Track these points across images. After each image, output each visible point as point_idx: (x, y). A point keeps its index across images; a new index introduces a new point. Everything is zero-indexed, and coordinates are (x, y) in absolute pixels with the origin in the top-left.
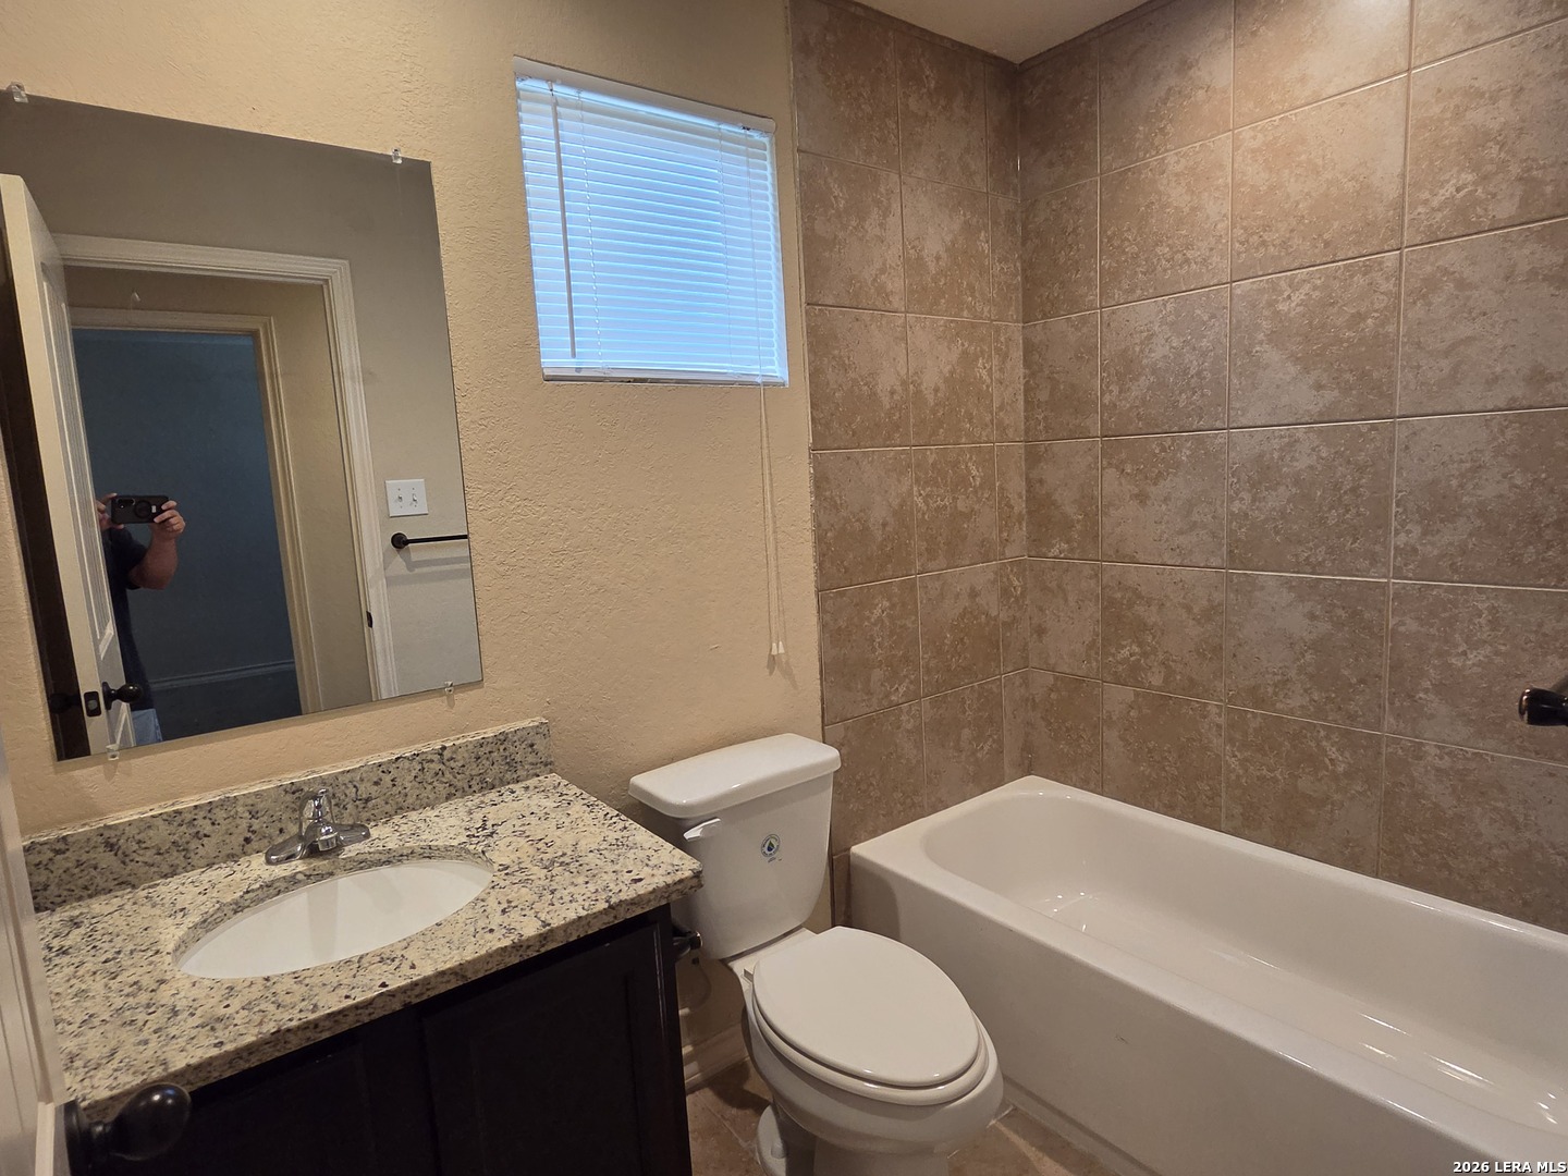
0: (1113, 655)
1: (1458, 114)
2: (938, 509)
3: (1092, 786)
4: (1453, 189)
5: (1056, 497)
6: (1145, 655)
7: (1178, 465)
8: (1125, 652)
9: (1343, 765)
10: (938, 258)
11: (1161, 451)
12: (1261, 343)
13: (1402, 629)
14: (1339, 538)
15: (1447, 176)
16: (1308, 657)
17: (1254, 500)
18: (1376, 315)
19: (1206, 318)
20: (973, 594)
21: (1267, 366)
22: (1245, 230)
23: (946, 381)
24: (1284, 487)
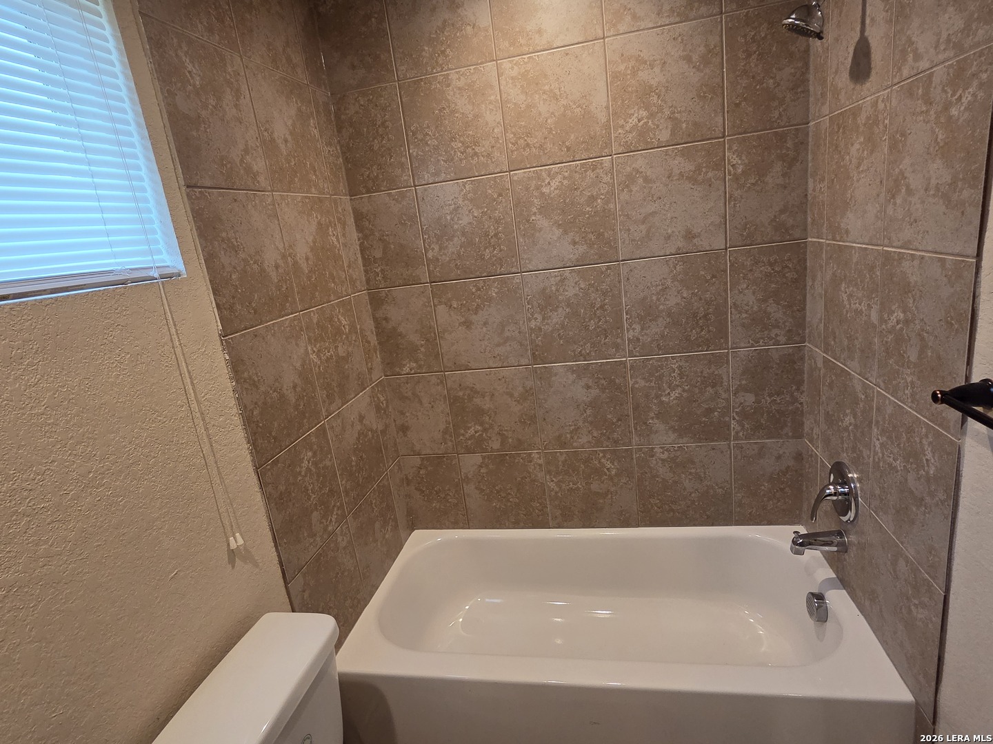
0: (463, 435)
1: (634, 72)
2: (328, 360)
3: (461, 525)
4: (636, 120)
5: (401, 329)
6: (485, 430)
7: (490, 299)
8: (471, 431)
9: (614, 470)
10: (286, 141)
11: (477, 290)
12: (535, 214)
13: (637, 386)
14: (597, 337)
15: (632, 111)
16: (588, 412)
17: (544, 319)
18: (603, 197)
19: (495, 196)
20: (361, 418)
21: (541, 230)
22: (515, 135)
23: (312, 249)
24: (561, 309)
